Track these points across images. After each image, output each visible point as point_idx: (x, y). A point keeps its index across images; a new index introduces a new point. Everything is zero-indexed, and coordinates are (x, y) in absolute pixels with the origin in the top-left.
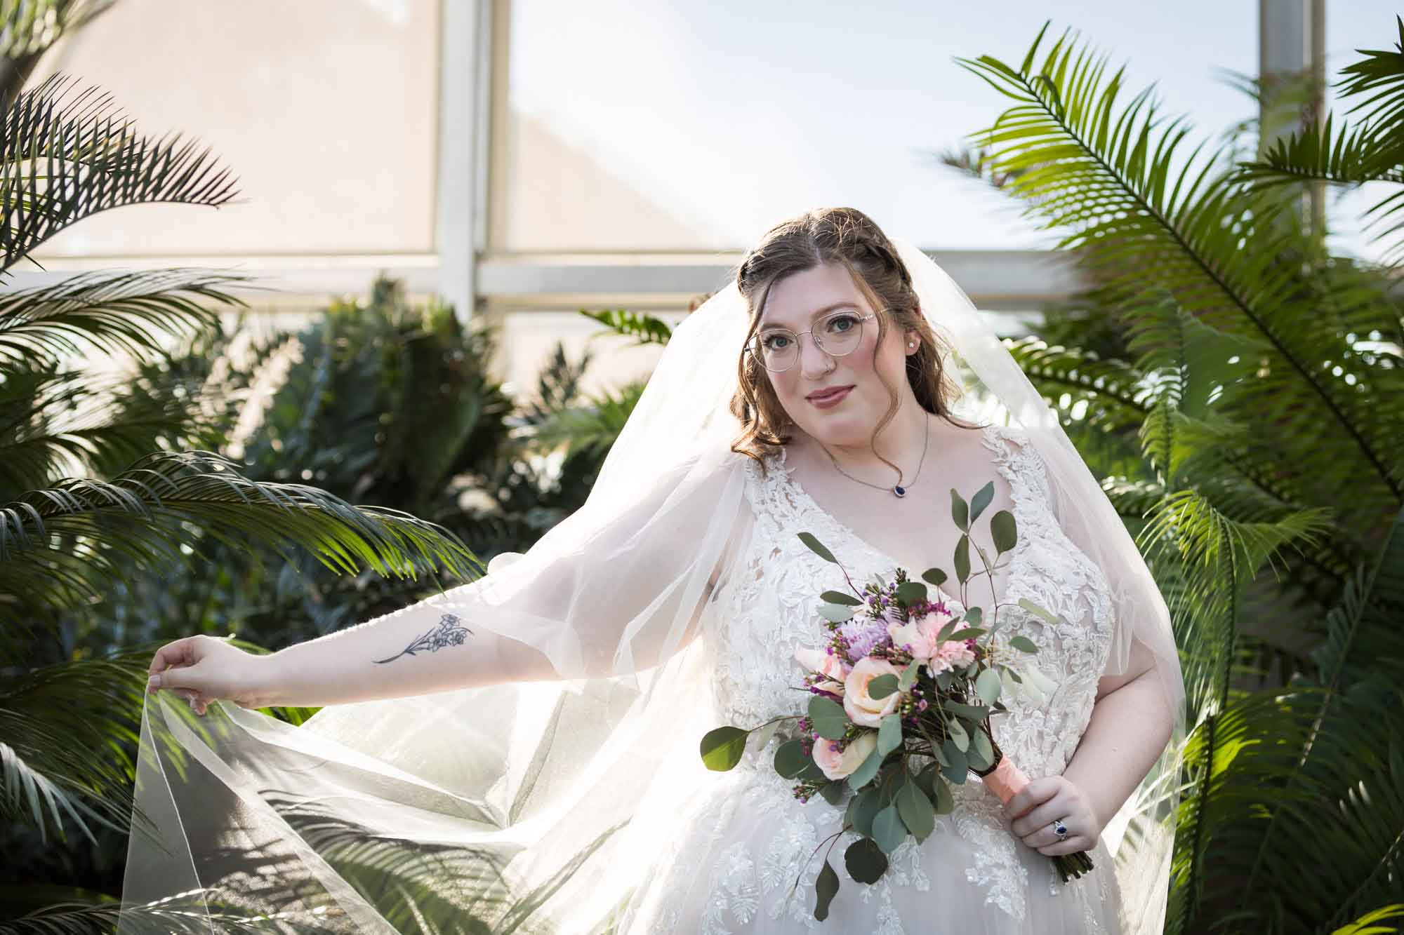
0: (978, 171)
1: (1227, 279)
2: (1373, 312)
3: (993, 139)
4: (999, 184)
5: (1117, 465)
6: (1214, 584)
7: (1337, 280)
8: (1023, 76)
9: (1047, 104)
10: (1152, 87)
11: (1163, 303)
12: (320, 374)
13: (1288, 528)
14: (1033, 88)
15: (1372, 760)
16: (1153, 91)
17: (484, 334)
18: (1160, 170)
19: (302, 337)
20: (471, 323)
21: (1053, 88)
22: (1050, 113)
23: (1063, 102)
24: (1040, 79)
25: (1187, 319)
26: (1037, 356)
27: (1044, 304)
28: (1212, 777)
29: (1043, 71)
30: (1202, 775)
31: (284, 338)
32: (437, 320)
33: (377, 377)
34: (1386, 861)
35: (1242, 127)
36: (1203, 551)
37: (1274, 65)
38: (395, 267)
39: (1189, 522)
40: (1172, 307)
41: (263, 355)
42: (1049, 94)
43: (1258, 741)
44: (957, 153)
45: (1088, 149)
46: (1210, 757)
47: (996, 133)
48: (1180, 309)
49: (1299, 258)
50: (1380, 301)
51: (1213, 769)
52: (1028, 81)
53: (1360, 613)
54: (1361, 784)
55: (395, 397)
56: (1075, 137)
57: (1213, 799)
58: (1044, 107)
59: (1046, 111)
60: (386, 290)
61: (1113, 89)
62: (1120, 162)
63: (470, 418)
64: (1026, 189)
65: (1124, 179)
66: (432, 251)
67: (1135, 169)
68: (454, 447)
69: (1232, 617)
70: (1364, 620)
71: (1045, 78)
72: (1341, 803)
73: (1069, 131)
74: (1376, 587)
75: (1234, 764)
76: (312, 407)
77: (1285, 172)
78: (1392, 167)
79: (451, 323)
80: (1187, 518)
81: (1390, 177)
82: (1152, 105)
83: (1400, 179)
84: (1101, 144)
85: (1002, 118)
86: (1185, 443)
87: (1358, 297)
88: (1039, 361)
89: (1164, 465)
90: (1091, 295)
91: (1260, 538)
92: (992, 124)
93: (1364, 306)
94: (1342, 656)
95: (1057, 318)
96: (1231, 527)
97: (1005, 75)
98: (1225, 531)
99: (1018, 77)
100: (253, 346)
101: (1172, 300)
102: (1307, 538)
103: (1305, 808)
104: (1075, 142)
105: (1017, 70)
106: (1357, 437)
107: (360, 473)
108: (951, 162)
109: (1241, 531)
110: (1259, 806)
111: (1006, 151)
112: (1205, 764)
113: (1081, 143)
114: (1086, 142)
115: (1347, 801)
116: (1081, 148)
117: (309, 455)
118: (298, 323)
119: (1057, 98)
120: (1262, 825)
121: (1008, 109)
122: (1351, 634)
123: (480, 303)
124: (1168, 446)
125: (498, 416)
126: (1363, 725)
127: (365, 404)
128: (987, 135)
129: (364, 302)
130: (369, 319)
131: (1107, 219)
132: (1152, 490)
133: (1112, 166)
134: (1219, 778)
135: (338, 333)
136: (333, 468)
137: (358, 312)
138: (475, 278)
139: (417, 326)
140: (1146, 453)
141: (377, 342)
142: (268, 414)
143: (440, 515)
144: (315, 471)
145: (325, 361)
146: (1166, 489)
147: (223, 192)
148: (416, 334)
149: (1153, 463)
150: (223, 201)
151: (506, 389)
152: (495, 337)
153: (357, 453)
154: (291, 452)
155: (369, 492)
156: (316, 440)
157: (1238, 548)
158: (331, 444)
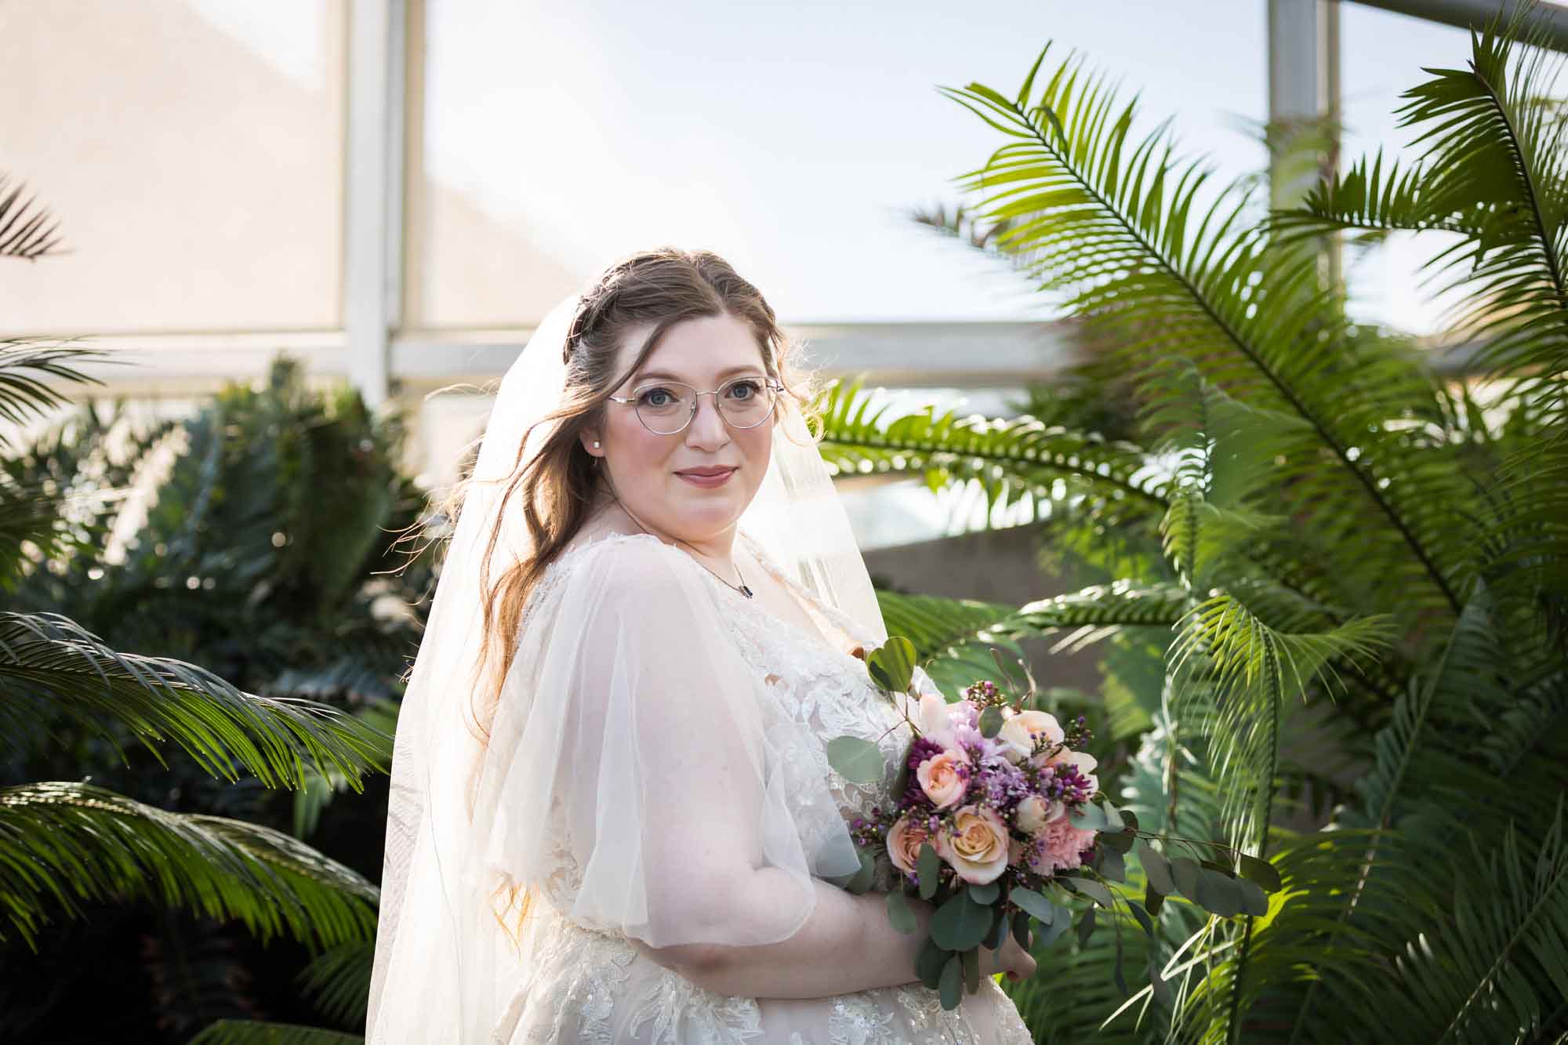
0: (955, 230)
1: (1255, 345)
2: (1406, 386)
3: (985, 183)
4: (979, 244)
5: (1126, 564)
6: (1252, 707)
8: (1020, 107)
9: (1048, 141)
10: (1168, 122)
11: (1183, 375)
12: (209, 468)
13: (1335, 639)
14: (1032, 121)
15: (1436, 913)
16: (1170, 126)
17: (397, 419)
18: (1178, 220)
19: (189, 426)
20: (379, 406)
21: (1055, 120)
22: (1052, 152)
23: (1066, 135)
24: (1039, 110)
25: (1211, 393)
26: (1032, 439)
27: (1031, 383)
28: (1253, 935)
29: (1044, 100)
30: (1240, 933)
31: (169, 427)
32: (341, 405)
33: (275, 470)
34: (1455, 1029)
35: (1253, 178)
36: (1243, 666)
37: (1286, 109)
38: (295, 346)
39: (1228, 632)
40: (1195, 379)
41: (145, 446)
42: (1050, 126)
43: (1305, 892)
44: (931, 210)
45: (1095, 194)
47: (987, 175)
48: (1203, 381)
49: (1321, 325)
50: (1414, 373)
51: (1254, 926)
52: (1026, 114)
53: (1414, 734)
54: (1421, 937)
55: (296, 493)
56: (1080, 180)
57: (1256, 960)
58: (1045, 144)
59: (1046, 149)
60: (284, 371)
61: (1125, 123)
62: (1132, 211)
63: (379, 516)
64: (1009, 249)
65: (1137, 230)
66: (340, 328)
67: (1149, 219)
68: (361, 549)
69: (1274, 744)
70: (1420, 744)
71: (1046, 109)
72: (1398, 960)
73: (1073, 173)
74: (1432, 705)
75: (1279, 919)
76: (201, 505)
77: (1324, 219)
78: (1450, 215)
79: (357, 409)
80: (1224, 629)
81: (1447, 226)
82: (1169, 143)
83: (1458, 228)
84: (1110, 188)
85: (994, 158)
86: (1213, 539)
88: (1034, 445)
89: (1189, 564)
91: (1308, 651)
92: (982, 165)
93: (1395, 380)
94: (1394, 786)
95: (1044, 397)
96: (1276, 640)
97: (998, 106)
98: (1268, 643)
99: (1015, 108)
100: (132, 437)
101: (1194, 370)
102: (1362, 651)
103: (1357, 967)
104: (1081, 186)
105: (1013, 100)
106: (1404, 529)
107: (256, 579)
108: (925, 220)
109: (1288, 644)
110: (1301, 966)
112: (1245, 921)
113: (1088, 187)
114: (1093, 186)
115: (1407, 959)
116: (1088, 193)
117: (197, 561)
118: (183, 410)
119: (1059, 132)
120: (1304, 986)
121: (999, 147)
122: (1404, 760)
123: (394, 386)
124: (1192, 544)
125: (411, 514)
127: (260, 500)
128: (978, 177)
129: (260, 385)
130: (264, 404)
131: (1104, 280)
132: (1174, 594)
133: (1124, 215)
134: (1262, 935)
135: (228, 420)
136: (222, 575)
137: (252, 396)
138: (388, 356)
139: (319, 410)
140: (1168, 552)
141: (272, 430)
142: (152, 513)
143: (344, 628)
144: (202, 578)
145: (214, 452)
146: (1191, 594)
147: (40, 240)
148: (316, 421)
149: (1176, 563)
150: (41, 252)
151: (421, 482)
152: (409, 423)
153: (251, 557)
154: (175, 558)
155: (267, 601)
156: (206, 544)
157: (1284, 662)
158: (220, 548)
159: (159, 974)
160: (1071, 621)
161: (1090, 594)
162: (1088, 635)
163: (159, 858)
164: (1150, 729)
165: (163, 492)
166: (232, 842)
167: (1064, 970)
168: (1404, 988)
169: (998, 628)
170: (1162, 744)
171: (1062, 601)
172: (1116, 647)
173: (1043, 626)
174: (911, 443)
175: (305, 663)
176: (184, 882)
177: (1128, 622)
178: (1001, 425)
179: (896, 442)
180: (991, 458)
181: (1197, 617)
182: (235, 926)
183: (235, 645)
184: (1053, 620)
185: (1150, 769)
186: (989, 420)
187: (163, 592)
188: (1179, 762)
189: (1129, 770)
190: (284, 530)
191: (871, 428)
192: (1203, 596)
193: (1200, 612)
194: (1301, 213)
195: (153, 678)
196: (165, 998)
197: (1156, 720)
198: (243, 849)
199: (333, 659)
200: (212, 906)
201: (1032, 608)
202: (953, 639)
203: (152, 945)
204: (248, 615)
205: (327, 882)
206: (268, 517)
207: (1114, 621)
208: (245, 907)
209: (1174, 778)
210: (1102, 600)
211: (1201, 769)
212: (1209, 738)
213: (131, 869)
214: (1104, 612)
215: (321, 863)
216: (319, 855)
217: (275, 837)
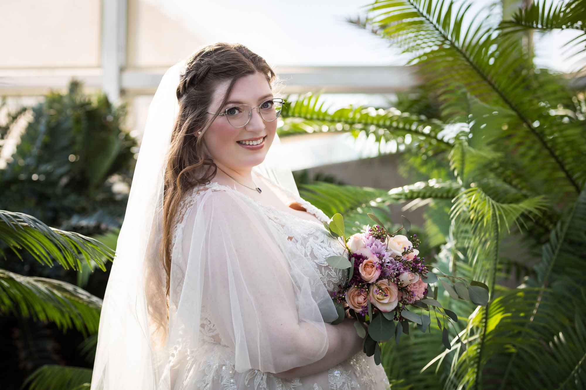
0: (364, 26)
1: (492, 78)
3: (374, 9)
4: (374, 32)
5: (435, 172)
6: (487, 235)
11: (459, 92)
12: (42, 128)
13: (525, 206)
15: (567, 323)
17: (123, 108)
18: (458, 25)
19: (34, 110)
20: (116, 101)
25: (472, 99)
26: (395, 118)
28: (487, 332)
30: (481, 332)
31: (24, 110)
32: (99, 102)
33: (70, 129)
34: (574, 374)
35: (494, 5)
36: (483, 218)
38: (79, 74)
39: (476, 203)
40: (464, 94)
41: (14, 118)
43: (510, 314)
44: (354, 17)
45: (422, 14)
46: (486, 323)
47: (376, 5)
48: (468, 94)
49: (523, 68)
50: (563, 89)
51: (487, 329)
53: (559, 246)
54: (560, 334)
55: (79, 138)
56: (415, 8)
57: (488, 343)
60: (75, 86)
62: (438, 21)
63: (115, 149)
64: (389, 35)
65: (440, 29)
66: (99, 66)
67: (446, 24)
68: (107, 163)
69: (497, 251)
70: (561, 250)
72: (551, 344)
73: (412, 4)
74: (567, 234)
75: (499, 326)
76: (39, 143)
77: (522, 25)
78: (576, 22)
79: (106, 103)
80: (475, 201)
81: (575, 27)
83: (580, 28)
84: (429, 12)
86: (472, 163)
87: (551, 88)
88: (396, 121)
89: (461, 173)
90: (421, 87)
91: (511, 211)
93: (554, 92)
94: (550, 268)
96: (497, 207)
98: (494, 208)
100: (9, 115)
101: (464, 90)
102: (536, 212)
103: (533, 347)
104: (416, 10)
106: (556, 158)
107: (61, 176)
108: (351, 22)
109: (503, 208)
110: (509, 346)
111: (379, 16)
112: (483, 326)
113: (419, 11)
114: (421, 10)
115: (554, 343)
116: (419, 13)
117: (37, 166)
118: (31, 102)
120: (510, 354)
122: (554, 258)
123: (123, 92)
124: (463, 164)
125: (129, 148)
126: (560, 302)
127: (64, 141)
128: (372, 6)
129: (64, 91)
130: (66, 101)
131: (428, 50)
132: (455, 186)
133: (435, 22)
134: (491, 333)
135: (51, 107)
136: (48, 174)
137: (61, 97)
138: (120, 79)
139: (89, 103)
140: (452, 167)
141: (69, 112)
142: (18, 147)
143: (100, 196)
144: (39, 175)
145: (43, 121)
146: (462, 186)
148: (88, 108)
149: (456, 173)
151: (133, 134)
152: (129, 109)
153: (61, 165)
154: (27, 166)
155: (67, 185)
156: (40, 160)
157: (501, 216)
158: (48, 161)
159: (20, 344)
160: (410, 197)
161: (419, 186)
162: (418, 203)
163: (19, 296)
164: (445, 243)
165: (23, 138)
166: (51, 289)
167: (407, 346)
168: (553, 355)
169: (379, 200)
170: (449, 250)
171: (407, 189)
172: (431, 208)
173: (398, 199)
174: (343, 119)
175: (83, 212)
176: (30, 307)
177: (436, 197)
178: (382, 112)
179: (336, 119)
180: (378, 126)
181: (464, 196)
182: (52, 325)
183: (52, 204)
184: (403, 197)
185: (444, 260)
186: (377, 109)
187: (22, 182)
188: (457, 258)
189: (435, 261)
190: (75, 153)
191: (326, 113)
192: (467, 186)
193: (466, 193)
194: (510, 22)
195: (13, 221)
196: (23, 354)
197: (447, 239)
198: (56, 292)
199: (94, 210)
200: (42, 317)
201: (394, 191)
202: (359, 204)
203: (17, 333)
204: (59, 191)
205: (91, 306)
206: (69, 148)
207: (430, 197)
208: (56, 316)
209: (455, 265)
210: (425, 188)
211: (466, 261)
212: (468, 248)
213: (7, 301)
214: (424, 194)
215: (89, 297)
216: (88, 294)
217: (70, 287)
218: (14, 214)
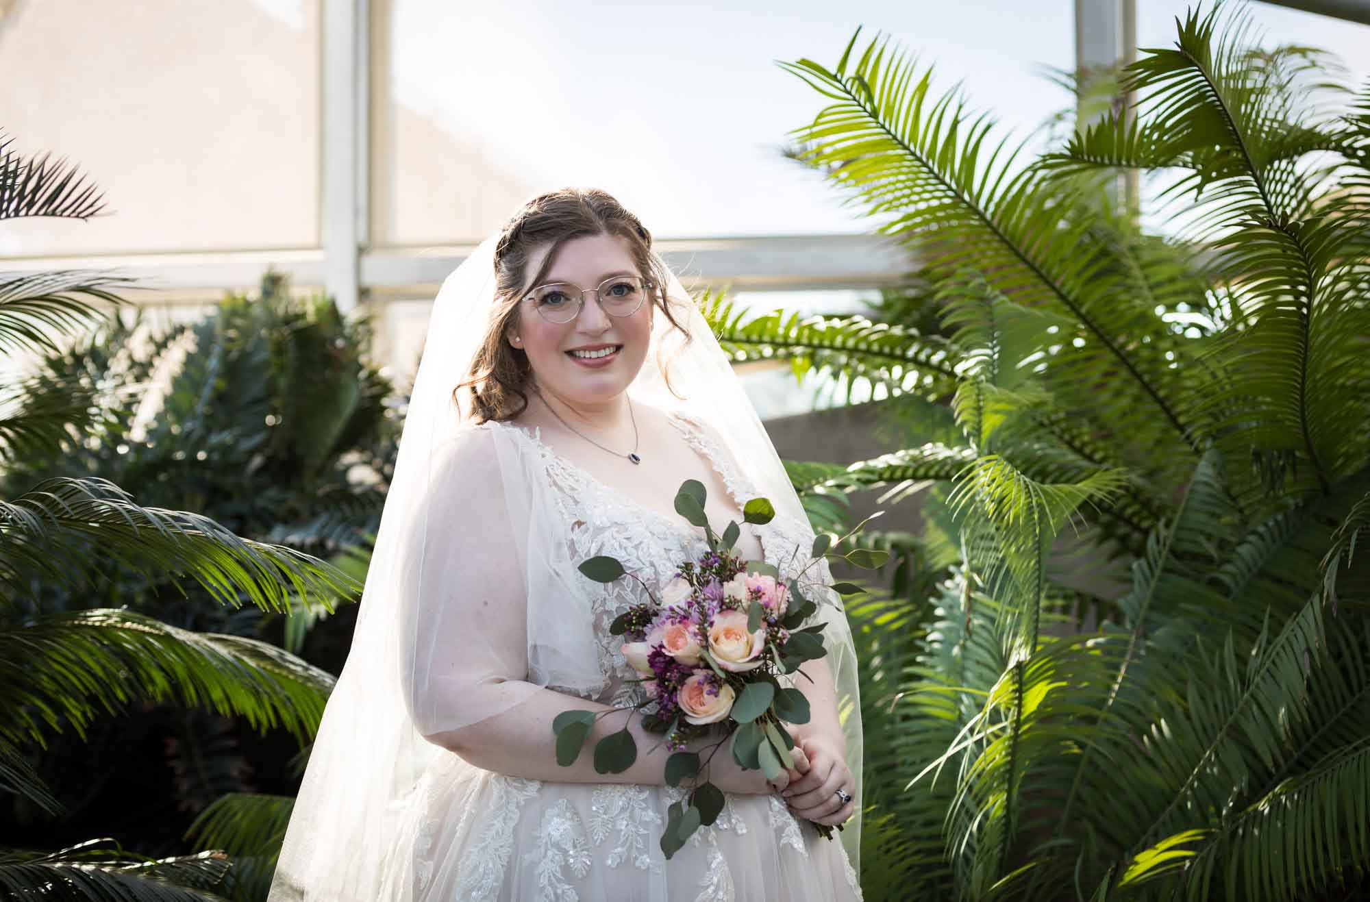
0: (816, 163)
1: (1035, 258)
3: (813, 135)
5: (935, 433)
6: (1020, 540)
7: (1147, 256)
8: (839, 76)
9: (862, 102)
10: (959, 85)
11: (974, 283)
12: (213, 363)
13: (1085, 487)
14: (848, 87)
15: (1173, 697)
16: (962, 86)
17: (365, 322)
18: (970, 161)
19: (196, 329)
20: (351, 311)
21: (866, 87)
22: (865, 111)
23: (876, 103)
24: (855, 79)
25: (996, 297)
26: (864, 333)
27: (884, 285)
28: (1022, 718)
29: (858, 71)
30: (1013, 716)
31: (181, 330)
32: (319, 311)
33: (266, 364)
34: (1186, 791)
35: (1059, 117)
36: (1008, 511)
37: (1090, 60)
38: (282, 262)
39: (994, 485)
40: (982, 287)
41: (161, 346)
42: (863, 94)
43: (1064, 684)
44: (796, 147)
45: (901, 143)
46: (1020, 699)
47: (818, 129)
48: (989, 289)
50: (1185, 274)
51: (1023, 710)
52: (843, 82)
54: (1163, 722)
55: (283, 382)
56: (889, 132)
57: (1024, 737)
58: (860, 105)
59: (861, 109)
60: (273, 283)
61: (923, 87)
62: (931, 155)
63: (350, 402)
65: (936, 170)
66: (319, 247)
68: (337, 428)
69: (1039, 569)
70: (1166, 570)
71: (859, 78)
72: (1145, 738)
73: (883, 127)
74: (1175, 540)
75: (1043, 705)
76: (207, 393)
77: (1083, 161)
79: (332, 314)
80: (993, 480)
81: (1181, 164)
82: (961, 98)
84: (913, 138)
85: (821, 116)
86: (996, 412)
87: (1165, 272)
88: (866, 338)
89: (978, 431)
90: (920, 274)
91: (1062, 499)
92: (812, 123)
94: (1146, 604)
95: (893, 296)
96: (1034, 488)
97: (822, 76)
98: (1028, 491)
99: (835, 77)
100: (151, 339)
101: (982, 280)
102: (1101, 497)
103: (1112, 744)
104: (890, 137)
105: (833, 71)
107: (251, 453)
108: (790, 155)
109: (1045, 492)
110: (1069, 743)
112: (1016, 705)
113: (895, 138)
114: (899, 137)
115: (1151, 737)
116: (895, 142)
117: (204, 439)
118: (191, 315)
119: (870, 98)
120: (1070, 759)
121: (824, 108)
123: (363, 294)
124: (980, 414)
125: (376, 398)
126: (1166, 667)
127: (255, 389)
128: (808, 131)
129: (254, 295)
130: (257, 311)
132: (966, 455)
133: (924, 158)
134: (1030, 717)
135: (228, 325)
136: (225, 450)
137: (247, 304)
138: (358, 269)
139: (301, 316)
140: (959, 421)
141: (264, 332)
142: (167, 400)
143: (323, 490)
144: (209, 452)
145: (217, 350)
147: (91, 206)
148: (300, 324)
149: (966, 432)
150: (92, 214)
151: (384, 373)
152: (375, 325)
153: (247, 435)
154: (187, 436)
155: (260, 471)
156: (211, 423)
157: (1040, 505)
158: (224, 427)
159: (179, 766)
160: (892, 477)
161: (903, 456)
162: (908, 487)
163: (181, 673)
165: (176, 382)
166: (240, 656)
168: (1150, 761)
169: (830, 483)
170: (965, 575)
171: (882, 462)
172: (933, 499)
173: (869, 482)
174: (766, 338)
175: (292, 519)
176: (200, 689)
177: (936, 478)
178: (839, 323)
179: (755, 337)
182: (241, 720)
183: (237, 506)
184: (876, 477)
185: (953, 593)
186: (829, 318)
187: (178, 464)
188: (971, 585)
189: (939, 596)
190: (274, 413)
191: (734, 328)
194: (1062, 156)
195: (173, 527)
196: (184, 786)
198: (247, 659)
199: (314, 515)
200: (223, 709)
201: (856, 467)
203: (173, 745)
204: (246, 481)
205: (310, 684)
206: (263, 402)
207: (925, 477)
208: (246, 704)
209: (969, 598)
210: (915, 460)
213: (160, 680)
214: (916, 472)
215: (306, 669)
216: (304, 664)
217: (271, 650)
218: (176, 513)
